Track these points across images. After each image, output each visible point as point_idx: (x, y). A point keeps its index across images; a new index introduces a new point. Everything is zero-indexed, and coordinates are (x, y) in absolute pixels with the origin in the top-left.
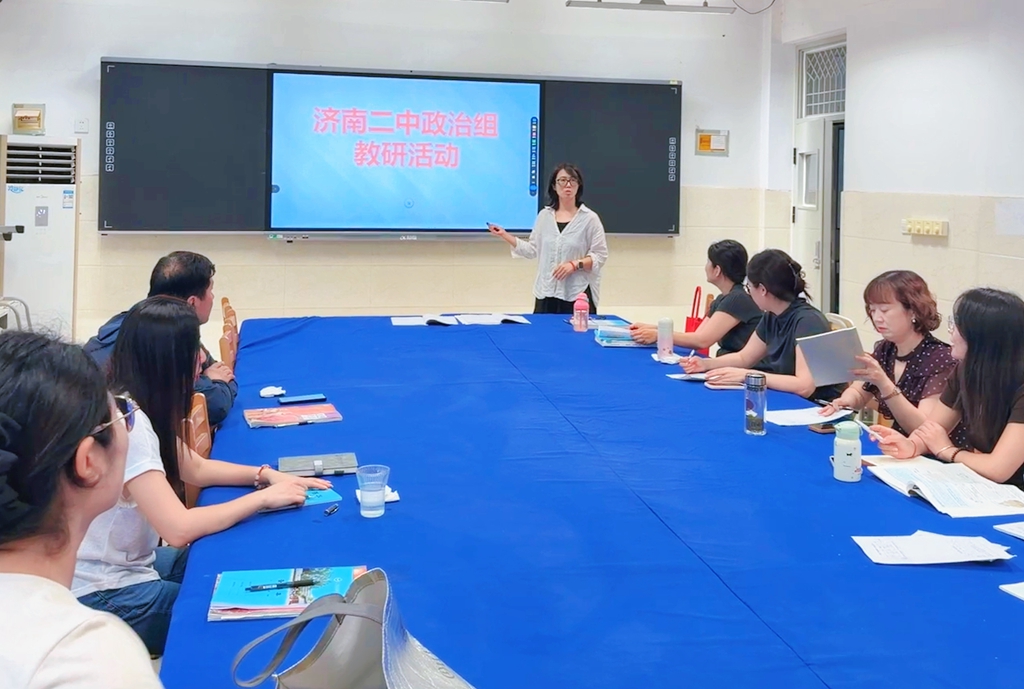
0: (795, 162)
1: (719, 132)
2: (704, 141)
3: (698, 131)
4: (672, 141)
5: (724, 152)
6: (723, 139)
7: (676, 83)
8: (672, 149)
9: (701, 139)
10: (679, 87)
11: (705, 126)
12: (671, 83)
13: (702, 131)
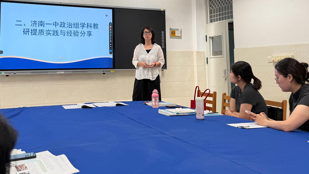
0: (206, 41)
1: (178, 29)
2: (173, 33)
3: (170, 29)
4: (163, 32)
5: (180, 37)
6: (180, 32)
7: (163, 10)
8: (163, 35)
9: (172, 32)
10: (164, 12)
11: (173, 27)
12: (161, 10)
13: (172, 29)
